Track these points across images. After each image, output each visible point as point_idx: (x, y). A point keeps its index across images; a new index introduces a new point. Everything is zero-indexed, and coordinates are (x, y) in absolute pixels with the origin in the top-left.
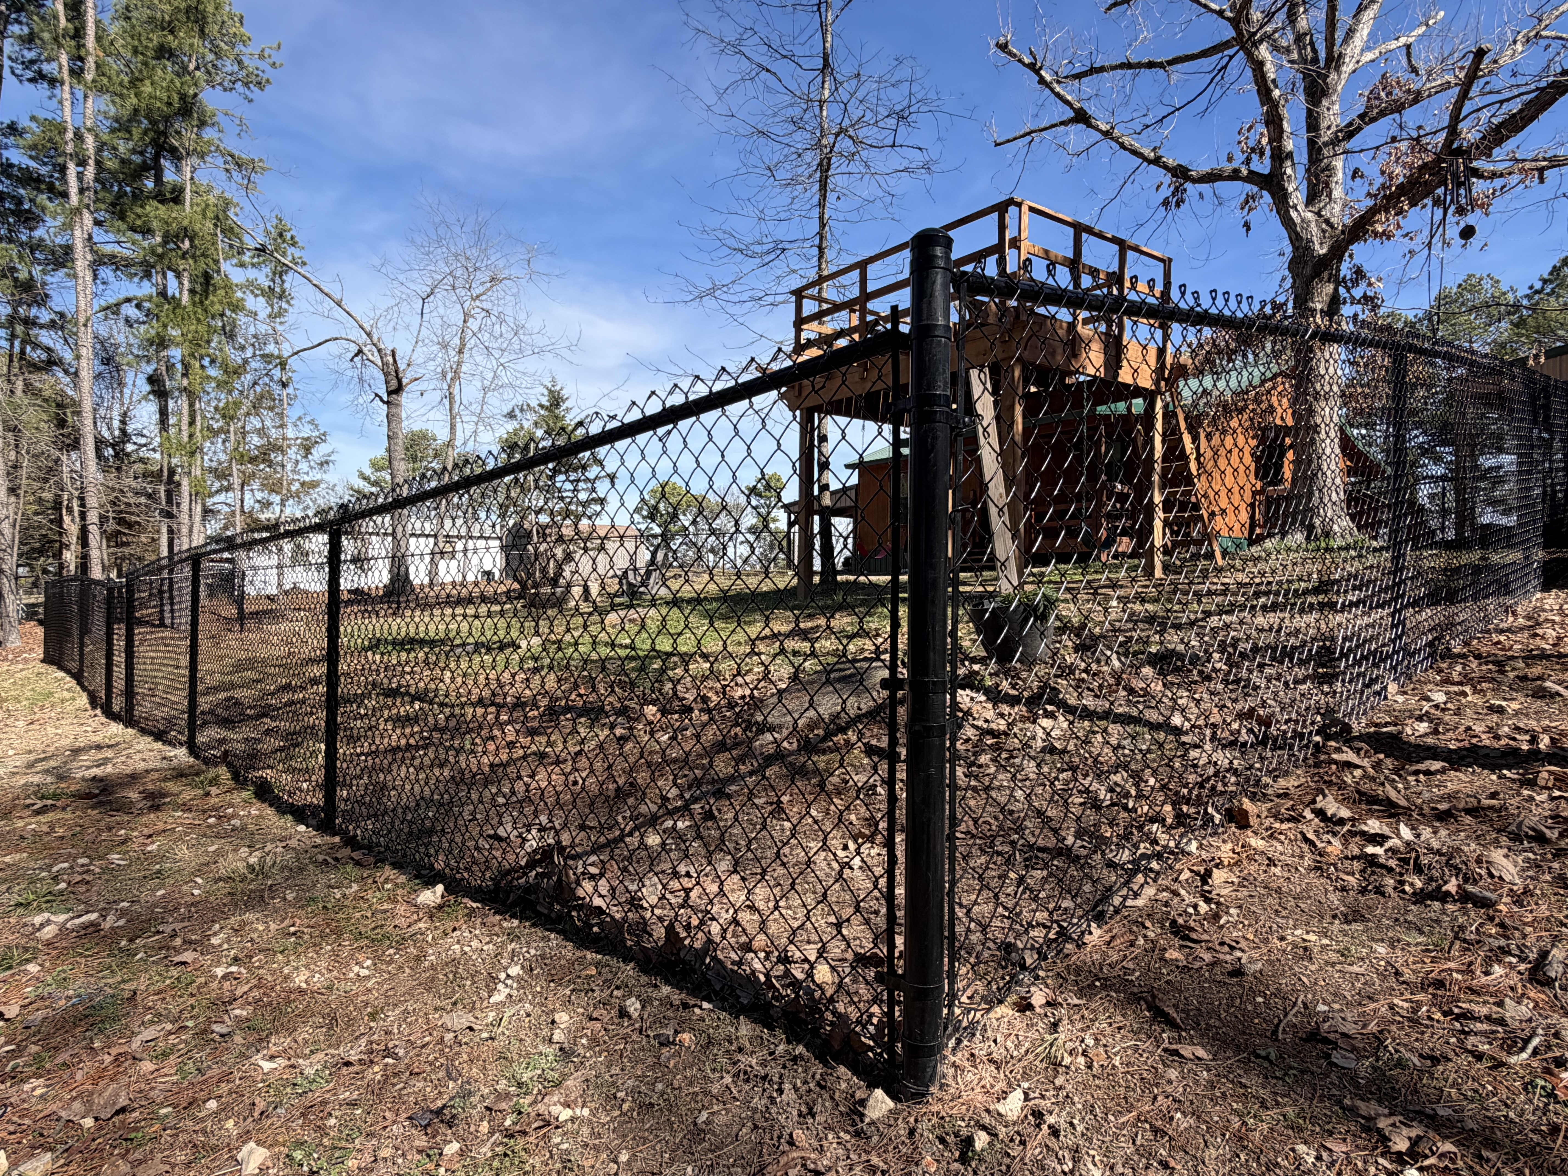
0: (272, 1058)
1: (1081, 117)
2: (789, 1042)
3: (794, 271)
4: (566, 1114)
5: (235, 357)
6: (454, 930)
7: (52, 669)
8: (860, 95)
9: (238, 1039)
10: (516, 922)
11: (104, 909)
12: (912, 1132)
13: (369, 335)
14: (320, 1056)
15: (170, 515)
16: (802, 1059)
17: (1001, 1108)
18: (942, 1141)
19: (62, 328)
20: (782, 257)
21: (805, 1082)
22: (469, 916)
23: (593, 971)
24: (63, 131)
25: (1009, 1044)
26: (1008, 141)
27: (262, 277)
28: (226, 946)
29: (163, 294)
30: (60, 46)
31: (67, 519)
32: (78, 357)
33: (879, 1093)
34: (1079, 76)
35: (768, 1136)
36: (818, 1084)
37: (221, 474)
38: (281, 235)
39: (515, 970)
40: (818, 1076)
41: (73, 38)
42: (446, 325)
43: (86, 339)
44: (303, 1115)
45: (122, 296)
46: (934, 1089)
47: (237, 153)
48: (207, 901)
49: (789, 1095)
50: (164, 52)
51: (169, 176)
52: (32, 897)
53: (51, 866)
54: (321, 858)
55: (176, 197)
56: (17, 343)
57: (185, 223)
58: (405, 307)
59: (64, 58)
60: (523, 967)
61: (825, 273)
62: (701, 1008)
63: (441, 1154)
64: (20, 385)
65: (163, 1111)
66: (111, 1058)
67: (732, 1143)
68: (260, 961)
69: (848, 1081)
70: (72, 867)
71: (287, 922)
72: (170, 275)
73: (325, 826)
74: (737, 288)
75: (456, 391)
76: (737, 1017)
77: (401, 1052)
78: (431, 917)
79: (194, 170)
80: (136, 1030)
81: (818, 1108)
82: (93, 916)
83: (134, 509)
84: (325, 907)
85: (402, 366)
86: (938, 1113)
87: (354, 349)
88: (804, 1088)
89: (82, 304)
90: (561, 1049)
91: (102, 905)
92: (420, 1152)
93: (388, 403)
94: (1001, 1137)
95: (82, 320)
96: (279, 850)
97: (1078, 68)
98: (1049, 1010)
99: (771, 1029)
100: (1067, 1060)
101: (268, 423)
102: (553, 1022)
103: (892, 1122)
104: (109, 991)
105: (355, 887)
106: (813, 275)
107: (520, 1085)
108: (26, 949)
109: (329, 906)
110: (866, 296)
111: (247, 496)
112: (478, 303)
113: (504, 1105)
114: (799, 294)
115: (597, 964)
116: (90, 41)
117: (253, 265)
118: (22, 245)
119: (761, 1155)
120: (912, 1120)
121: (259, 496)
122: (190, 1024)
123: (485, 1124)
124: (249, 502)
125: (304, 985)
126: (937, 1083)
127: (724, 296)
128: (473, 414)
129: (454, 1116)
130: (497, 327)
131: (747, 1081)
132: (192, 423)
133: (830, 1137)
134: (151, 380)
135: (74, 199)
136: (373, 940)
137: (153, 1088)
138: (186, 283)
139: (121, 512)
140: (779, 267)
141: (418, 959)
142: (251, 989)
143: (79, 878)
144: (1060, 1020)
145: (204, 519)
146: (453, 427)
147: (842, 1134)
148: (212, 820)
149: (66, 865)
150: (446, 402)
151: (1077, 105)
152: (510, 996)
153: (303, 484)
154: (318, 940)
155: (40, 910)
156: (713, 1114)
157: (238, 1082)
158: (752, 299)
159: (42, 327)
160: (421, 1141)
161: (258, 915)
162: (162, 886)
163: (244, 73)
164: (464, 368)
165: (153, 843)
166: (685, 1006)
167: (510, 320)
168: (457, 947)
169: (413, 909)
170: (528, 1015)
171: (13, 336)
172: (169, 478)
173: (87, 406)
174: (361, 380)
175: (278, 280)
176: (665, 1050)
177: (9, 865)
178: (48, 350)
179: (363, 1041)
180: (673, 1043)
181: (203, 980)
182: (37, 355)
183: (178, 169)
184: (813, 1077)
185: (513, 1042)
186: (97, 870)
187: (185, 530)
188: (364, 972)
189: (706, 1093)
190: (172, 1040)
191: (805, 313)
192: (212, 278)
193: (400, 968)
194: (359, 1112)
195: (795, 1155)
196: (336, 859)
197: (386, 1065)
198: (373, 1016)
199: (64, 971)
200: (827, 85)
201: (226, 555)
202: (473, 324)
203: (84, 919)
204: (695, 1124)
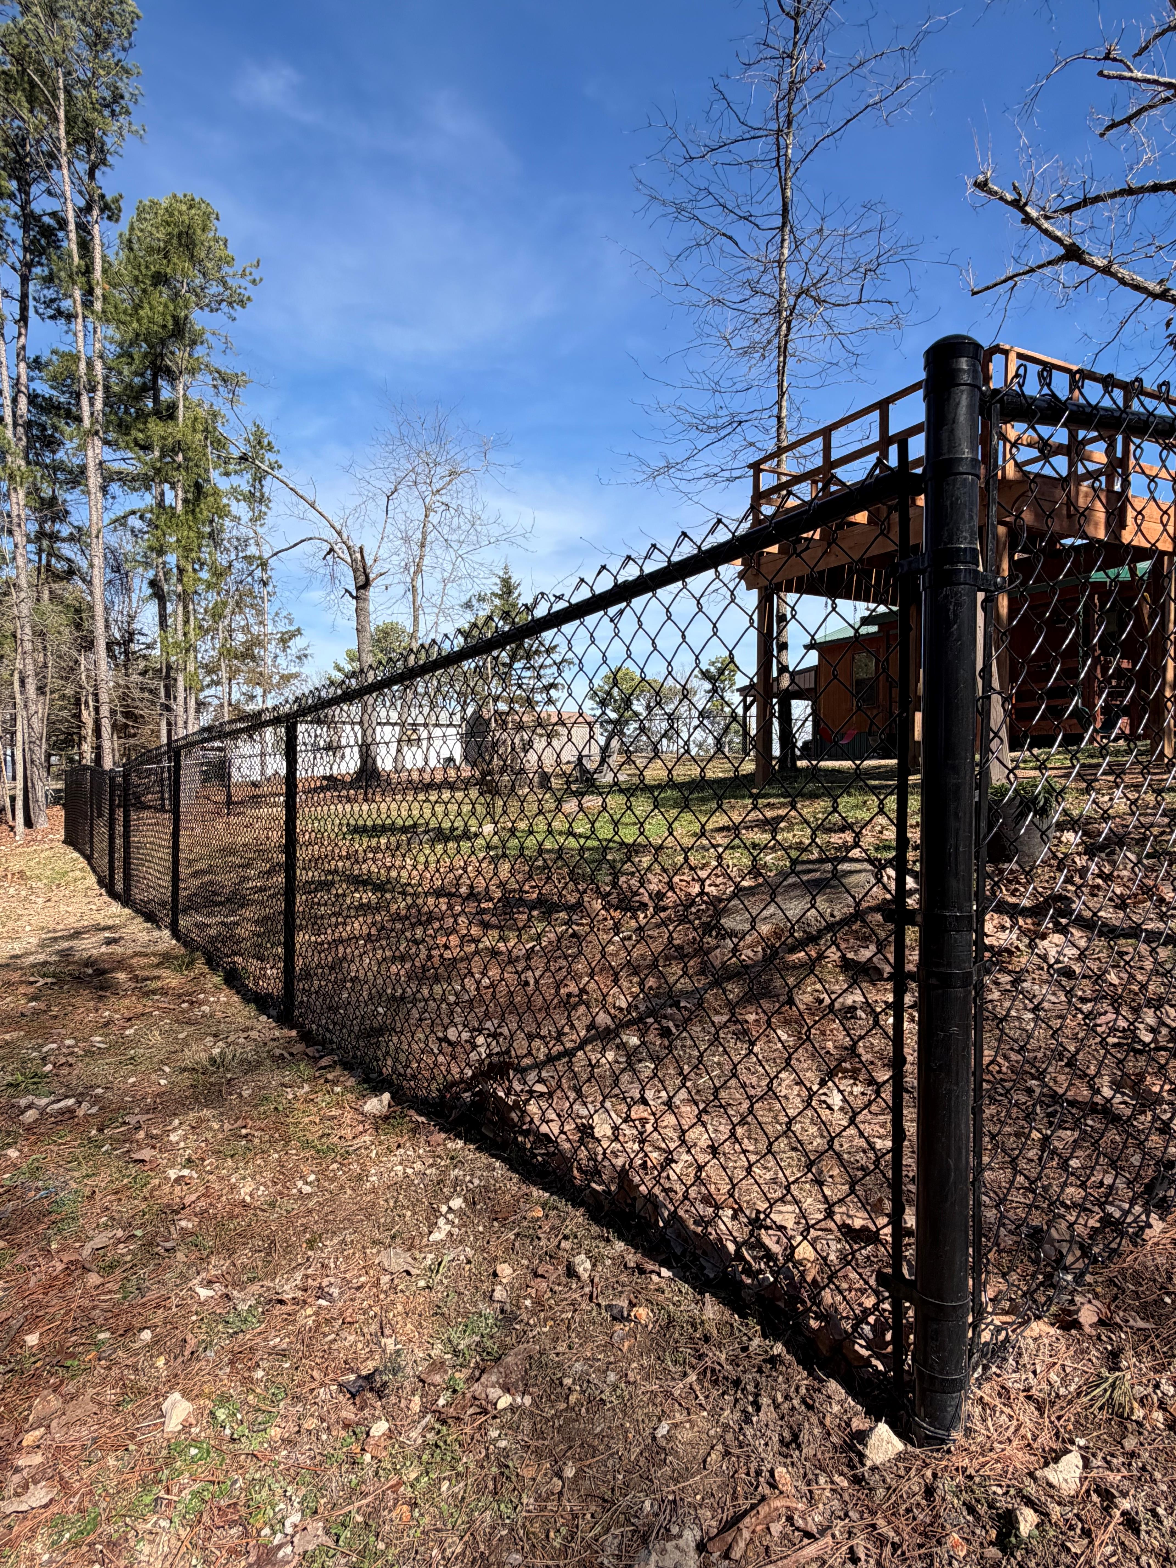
0: (210, 1283)
1: (1073, 254)
2: (765, 1336)
3: (752, 444)
4: (505, 1401)
5: (222, 560)
6: (399, 1146)
7: (69, 849)
8: (822, 252)
9: (180, 1256)
10: (460, 1143)
11: (82, 1094)
12: (929, 1492)
13: (339, 533)
14: (255, 1288)
15: (168, 708)
16: (782, 1362)
17: (1051, 1474)
18: (971, 1510)
19: (79, 540)
20: (739, 429)
21: (787, 1397)
22: (414, 1131)
23: (539, 1213)
24: (76, 359)
25: (1053, 1377)
26: (988, 288)
27: (243, 482)
28: (182, 1145)
29: (161, 504)
30: (74, 283)
31: (85, 713)
32: (91, 566)
33: (883, 1429)
34: (1069, 210)
35: (743, 1470)
36: (804, 1401)
37: (211, 670)
38: (259, 443)
39: (457, 1203)
40: (803, 1391)
41: (83, 274)
42: (408, 520)
43: (98, 549)
44: (232, 1363)
45: (128, 509)
46: (957, 1435)
47: (223, 370)
48: (171, 1093)
49: (767, 1414)
50: (160, 279)
51: (166, 394)
52: (20, 1078)
53: (42, 1046)
54: (277, 1052)
55: (168, 413)
56: (44, 556)
57: (179, 436)
58: (371, 505)
59: (78, 294)
60: (465, 1200)
61: (785, 444)
62: (659, 1274)
63: (368, 1434)
64: (46, 595)
65: (101, 1336)
66: (63, 1266)
67: (698, 1472)
68: (211, 1164)
69: (841, 1403)
70: (59, 1048)
71: (240, 1123)
72: (167, 486)
73: (284, 1019)
74: (691, 464)
75: (418, 584)
76: (702, 1293)
77: (335, 1291)
78: (377, 1129)
79: (186, 388)
80: (91, 1233)
81: (804, 1437)
82: (71, 1102)
83: (138, 703)
84: (276, 1109)
85: (369, 562)
86: (965, 1469)
87: (326, 547)
88: (786, 1406)
89: (94, 518)
90: (502, 1311)
91: (80, 1089)
92: (346, 1426)
93: (356, 598)
94: (1054, 1518)
95: (94, 533)
96: (242, 1040)
97: (1069, 200)
98: (1104, 1332)
99: (743, 1316)
100: (1139, 1413)
101: (251, 621)
102: (495, 1275)
103: (902, 1472)
104: (74, 1185)
105: (307, 1088)
106: (771, 447)
107: (456, 1353)
108: (8, 1134)
109: (280, 1108)
110: (830, 464)
111: (235, 688)
112: (438, 497)
113: (437, 1379)
114: (756, 467)
115: (544, 1205)
116: (98, 274)
117: (236, 472)
118: (47, 466)
119: (735, 1498)
120: (929, 1473)
121: (244, 688)
122: (139, 1233)
123: (417, 1399)
124: (235, 696)
125: (248, 1199)
126: (961, 1426)
127: (679, 474)
128: (435, 606)
129: (385, 1384)
130: (456, 519)
131: (715, 1382)
132: (186, 622)
133: (822, 1480)
134: (153, 584)
135: (87, 423)
136: (318, 1152)
137: (94, 1308)
138: (180, 493)
139: (128, 706)
140: (735, 442)
141: (359, 1178)
142: (198, 1198)
143: (63, 1060)
144: (1121, 1350)
145: (198, 711)
146: (416, 619)
147: (837, 1478)
148: (185, 1005)
149: (54, 1046)
150: (410, 595)
151: (1068, 241)
152: (450, 1234)
153: (282, 677)
154: (265, 1147)
155: (27, 1091)
156: (675, 1426)
157: (174, 1309)
158: (707, 476)
159: (63, 540)
160: (349, 1413)
161: (215, 1112)
162: (133, 1073)
163: (228, 292)
164: (426, 561)
165: (131, 1026)
166: (642, 1271)
167: (467, 512)
168: (399, 1168)
169: (360, 1118)
170: (469, 1262)
171: (40, 552)
172: (167, 674)
173: (99, 610)
174: (333, 577)
175: (258, 486)
176: (618, 1327)
177: (7, 1043)
178: (69, 560)
179: (298, 1275)
180: (628, 1319)
181: (157, 1181)
182: (59, 566)
183: (174, 388)
184: (797, 1390)
185: (452, 1295)
186: (81, 1053)
187: (180, 723)
188: (307, 1189)
189: (668, 1394)
190: (122, 1249)
191: (763, 487)
192: (202, 487)
193: (342, 1187)
194: (287, 1365)
195: (778, 1503)
196: (291, 1054)
197: (320, 1307)
198: (311, 1244)
199: (37, 1160)
200: (786, 244)
201: (217, 744)
202: (434, 518)
203: (62, 1104)
204: (654, 1438)
